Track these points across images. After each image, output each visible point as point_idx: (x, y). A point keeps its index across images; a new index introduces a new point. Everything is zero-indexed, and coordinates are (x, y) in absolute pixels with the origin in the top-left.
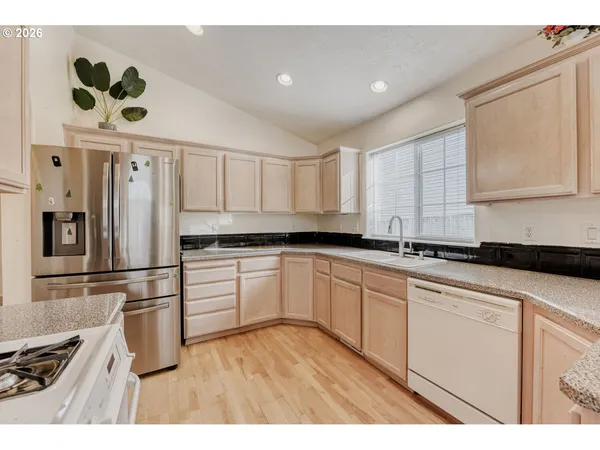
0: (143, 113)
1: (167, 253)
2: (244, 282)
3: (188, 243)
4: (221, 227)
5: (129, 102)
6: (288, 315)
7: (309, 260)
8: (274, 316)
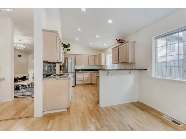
0: (70, 49)
1: (73, 71)
2: (85, 76)
3: (77, 70)
4: (82, 68)
5: (68, 48)
6: (92, 83)
7: (96, 73)
8: (90, 83)
